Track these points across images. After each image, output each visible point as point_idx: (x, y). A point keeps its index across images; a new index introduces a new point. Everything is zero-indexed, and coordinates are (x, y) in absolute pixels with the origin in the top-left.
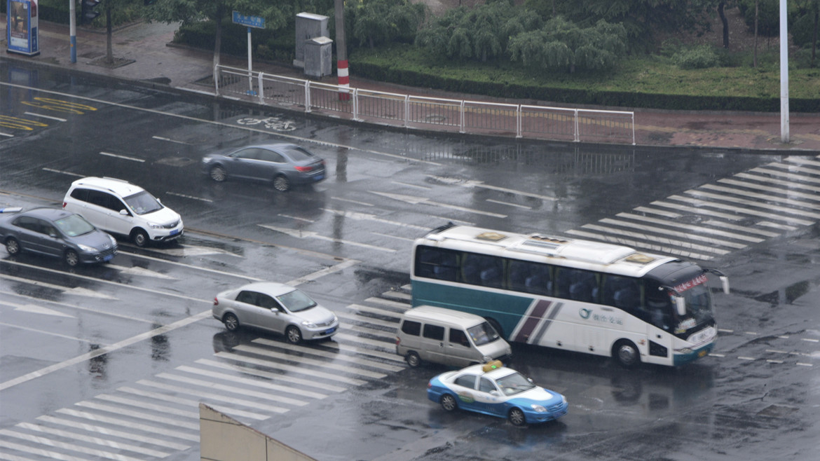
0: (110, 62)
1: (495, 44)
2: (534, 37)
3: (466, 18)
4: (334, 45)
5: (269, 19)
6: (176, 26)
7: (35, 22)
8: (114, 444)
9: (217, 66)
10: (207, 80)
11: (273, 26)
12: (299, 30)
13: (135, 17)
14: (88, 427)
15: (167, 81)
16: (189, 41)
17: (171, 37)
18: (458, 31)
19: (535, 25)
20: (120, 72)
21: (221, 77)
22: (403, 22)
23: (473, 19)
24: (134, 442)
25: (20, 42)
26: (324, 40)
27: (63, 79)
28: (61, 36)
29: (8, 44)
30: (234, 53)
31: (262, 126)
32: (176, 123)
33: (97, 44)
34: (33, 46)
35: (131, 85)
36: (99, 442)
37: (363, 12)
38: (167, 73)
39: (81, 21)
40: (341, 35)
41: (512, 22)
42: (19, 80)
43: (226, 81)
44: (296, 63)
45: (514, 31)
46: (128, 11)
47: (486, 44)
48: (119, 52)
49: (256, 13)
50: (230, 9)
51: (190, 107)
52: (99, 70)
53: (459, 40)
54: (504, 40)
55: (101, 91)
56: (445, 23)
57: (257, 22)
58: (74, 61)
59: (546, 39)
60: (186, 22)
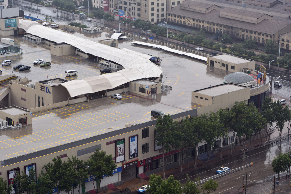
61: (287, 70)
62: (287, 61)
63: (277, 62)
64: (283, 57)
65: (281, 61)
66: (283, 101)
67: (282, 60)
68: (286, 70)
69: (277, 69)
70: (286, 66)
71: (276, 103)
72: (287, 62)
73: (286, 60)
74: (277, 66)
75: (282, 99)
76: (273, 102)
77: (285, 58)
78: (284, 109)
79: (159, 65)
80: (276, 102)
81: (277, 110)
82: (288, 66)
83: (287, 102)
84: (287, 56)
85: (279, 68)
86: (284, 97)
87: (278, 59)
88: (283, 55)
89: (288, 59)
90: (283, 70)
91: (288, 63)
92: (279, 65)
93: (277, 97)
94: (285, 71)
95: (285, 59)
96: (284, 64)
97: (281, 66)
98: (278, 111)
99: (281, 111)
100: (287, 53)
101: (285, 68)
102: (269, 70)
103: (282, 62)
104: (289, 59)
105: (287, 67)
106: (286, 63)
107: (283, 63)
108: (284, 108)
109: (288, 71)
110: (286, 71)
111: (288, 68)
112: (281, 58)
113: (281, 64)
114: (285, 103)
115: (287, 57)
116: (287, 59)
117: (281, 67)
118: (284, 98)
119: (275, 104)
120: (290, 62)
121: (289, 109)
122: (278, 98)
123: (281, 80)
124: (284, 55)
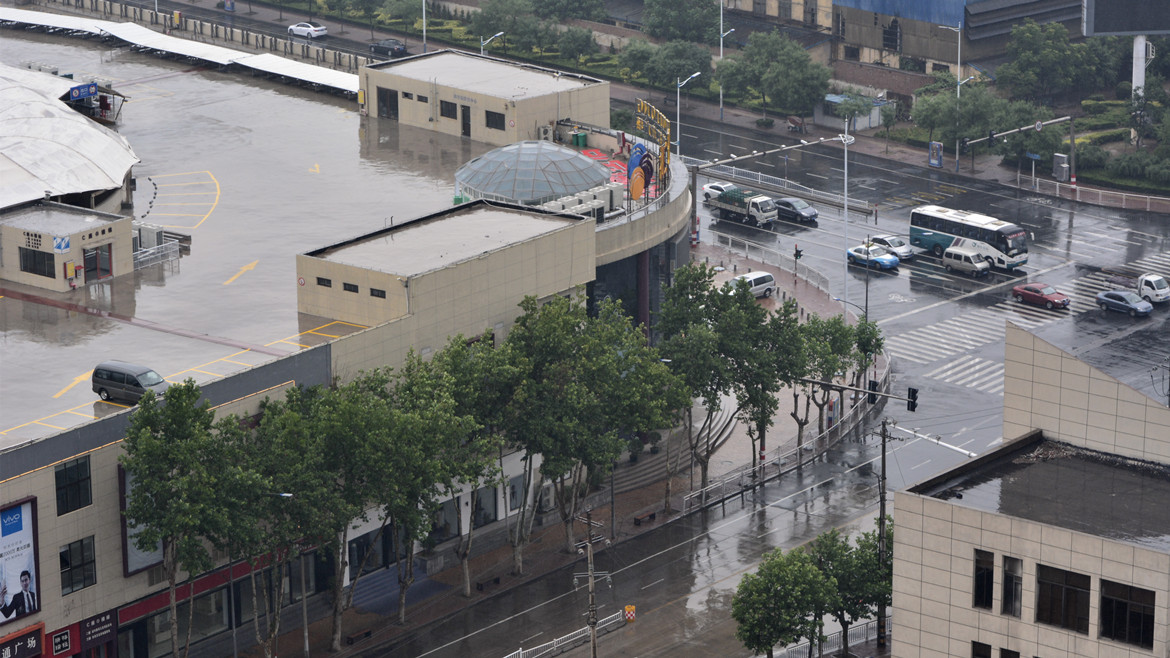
0: (973, 171)
1: (1140, 169)
2: (1156, 168)
3: (1127, 158)
4: (1070, 168)
5: (1042, 156)
6: (1002, 157)
7: (941, 153)
8: (968, 336)
9: (1019, 175)
10: (1014, 181)
11: (1044, 159)
12: (1055, 160)
13: (985, 152)
14: (957, 329)
15: (997, 180)
16: (1007, 164)
17: (999, 162)
18: (1124, 164)
19: (1157, 162)
20: (977, 176)
21: (1021, 180)
22: (1100, 159)
23: (1130, 158)
24: (977, 336)
25: (934, 162)
26: (1065, 165)
27: (954, 178)
28: (952, 160)
29: (929, 162)
30: (1027, 170)
31: (1037, 201)
32: (1001, 199)
33: (967, 163)
34: (940, 163)
35: (981, 182)
36: (962, 335)
37: (1083, 154)
38: (997, 177)
39: (961, 153)
40: (1073, 164)
41: (1148, 160)
42: (934, 179)
43: (1023, 182)
44: (1053, 175)
45: (1148, 165)
46: (981, 150)
47: (1135, 170)
48: (977, 167)
49: (1037, 153)
50: (1025, 151)
51: (1007, 192)
52: (968, 175)
53: (1124, 168)
54: (1143, 168)
55: (968, 184)
56: (1117, 160)
57: (1037, 157)
58: (957, 171)
59: (1162, 169)
60: (1007, 155)
61: (763, 117)
62: (761, 73)
63: (713, 79)
64: (740, 54)
65: (733, 74)
66: (759, 281)
67: (739, 71)
68: (757, 117)
69: (716, 118)
70: (756, 102)
71: (731, 293)
72: (764, 77)
73: (756, 67)
74: (713, 99)
75: (750, 271)
76: (715, 290)
77: (750, 57)
78: (773, 320)
79: (110, 124)
80: (731, 289)
81: (742, 328)
82: (768, 99)
83: (777, 285)
84: (763, 51)
85: (724, 110)
86: (761, 261)
87: (714, 66)
88: (740, 47)
89: (768, 66)
90: (746, 118)
91: (771, 86)
92: (724, 96)
93: (726, 261)
94: (754, 127)
95: (752, 62)
96: (749, 88)
97: (734, 101)
98: (746, 335)
99: (760, 334)
100: (761, 34)
101: (755, 110)
102: (678, 123)
103: (740, 78)
104: (775, 64)
105: (766, 104)
106: (756, 81)
107: (742, 87)
108: (772, 317)
109: (769, 124)
110: (759, 123)
111: (771, 109)
112: (729, 60)
113: (733, 92)
114: (769, 290)
115: (759, 53)
116: (762, 65)
117: (733, 106)
118: (762, 266)
119: (726, 296)
120: (777, 76)
121: (796, 320)
122: (732, 267)
123: (738, 173)
124: (747, 45)
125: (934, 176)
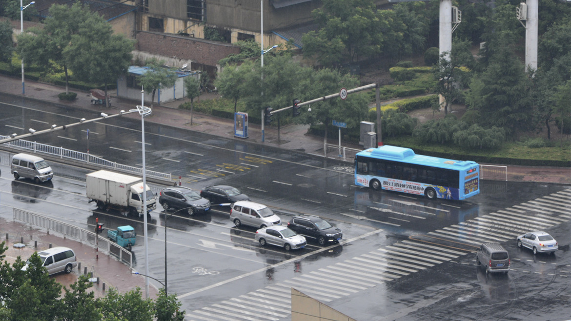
0: (279, 141)
1: (447, 136)
2: (464, 133)
3: (435, 124)
4: (377, 135)
5: (348, 123)
6: (308, 126)
7: (246, 124)
8: (272, 308)
9: (325, 144)
10: (321, 150)
11: (350, 127)
12: (362, 129)
13: (291, 122)
14: (262, 301)
15: (303, 150)
16: (314, 133)
17: (306, 131)
18: (431, 130)
19: (465, 128)
20: (283, 146)
21: (327, 148)
22: (407, 126)
23: (438, 125)
24: (281, 307)
25: (240, 133)
26: (372, 133)
27: (259, 149)
28: (258, 130)
29: (235, 133)
30: (333, 139)
31: (344, 170)
32: (306, 169)
33: (273, 133)
34: (246, 134)
35: (287, 152)
36: (266, 307)
37: (390, 121)
38: (304, 146)
39: (266, 123)
40: (379, 131)
41: (455, 126)
42: (239, 149)
43: (329, 151)
44: (360, 143)
45: (455, 130)
46: (288, 119)
47: (443, 136)
48: (283, 137)
49: (343, 121)
50: (332, 119)
51: (313, 162)
52: (274, 145)
53: (431, 134)
54: (451, 135)
55: (275, 155)
56: (425, 127)
57: (343, 125)
58: (263, 141)
59: (469, 134)
60: (312, 125)
61: (66, 91)
62: (63, 46)
63: (14, 53)
64: (40, 27)
65: (34, 48)
66: (60, 257)
67: (40, 44)
68: (58, 91)
69: (18, 92)
70: (58, 75)
71: (24, 269)
72: (66, 49)
73: (58, 40)
74: (15, 73)
75: (50, 247)
76: (7, 265)
77: (51, 30)
78: (68, 295)
80: (23, 264)
81: (34, 304)
82: (70, 73)
83: (78, 261)
84: (64, 23)
85: (27, 84)
86: (62, 236)
87: (15, 40)
88: (41, 19)
89: (69, 38)
90: (48, 92)
91: (72, 58)
92: (26, 70)
93: (27, 237)
94: (56, 100)
95: (53, 34)
96: (51, 61)
97: (36, 75)
98: (40, 311)
99: (55, 309)
100: (62, 7)
101: (57, 84)
103: (41, 51)
104: (76, 36)
105: (68, 78)
106: (57, 55)
107: (43, 60)
108: (67, 291)
109: (73, 98)
110: (62, 97)
111: (74, 83)
112: (30, 33)
113: (34, 65)
114: (70, 265)
115: (60, 26)
116: (64, 38)
117: (35, 80)
118: (63, 242)
119: (18, 273)
120: (78, 49)
121: (91, 295)
122: (32, 244)
123: (41, 148)
124: (48, 17)
125: (239, 147)
